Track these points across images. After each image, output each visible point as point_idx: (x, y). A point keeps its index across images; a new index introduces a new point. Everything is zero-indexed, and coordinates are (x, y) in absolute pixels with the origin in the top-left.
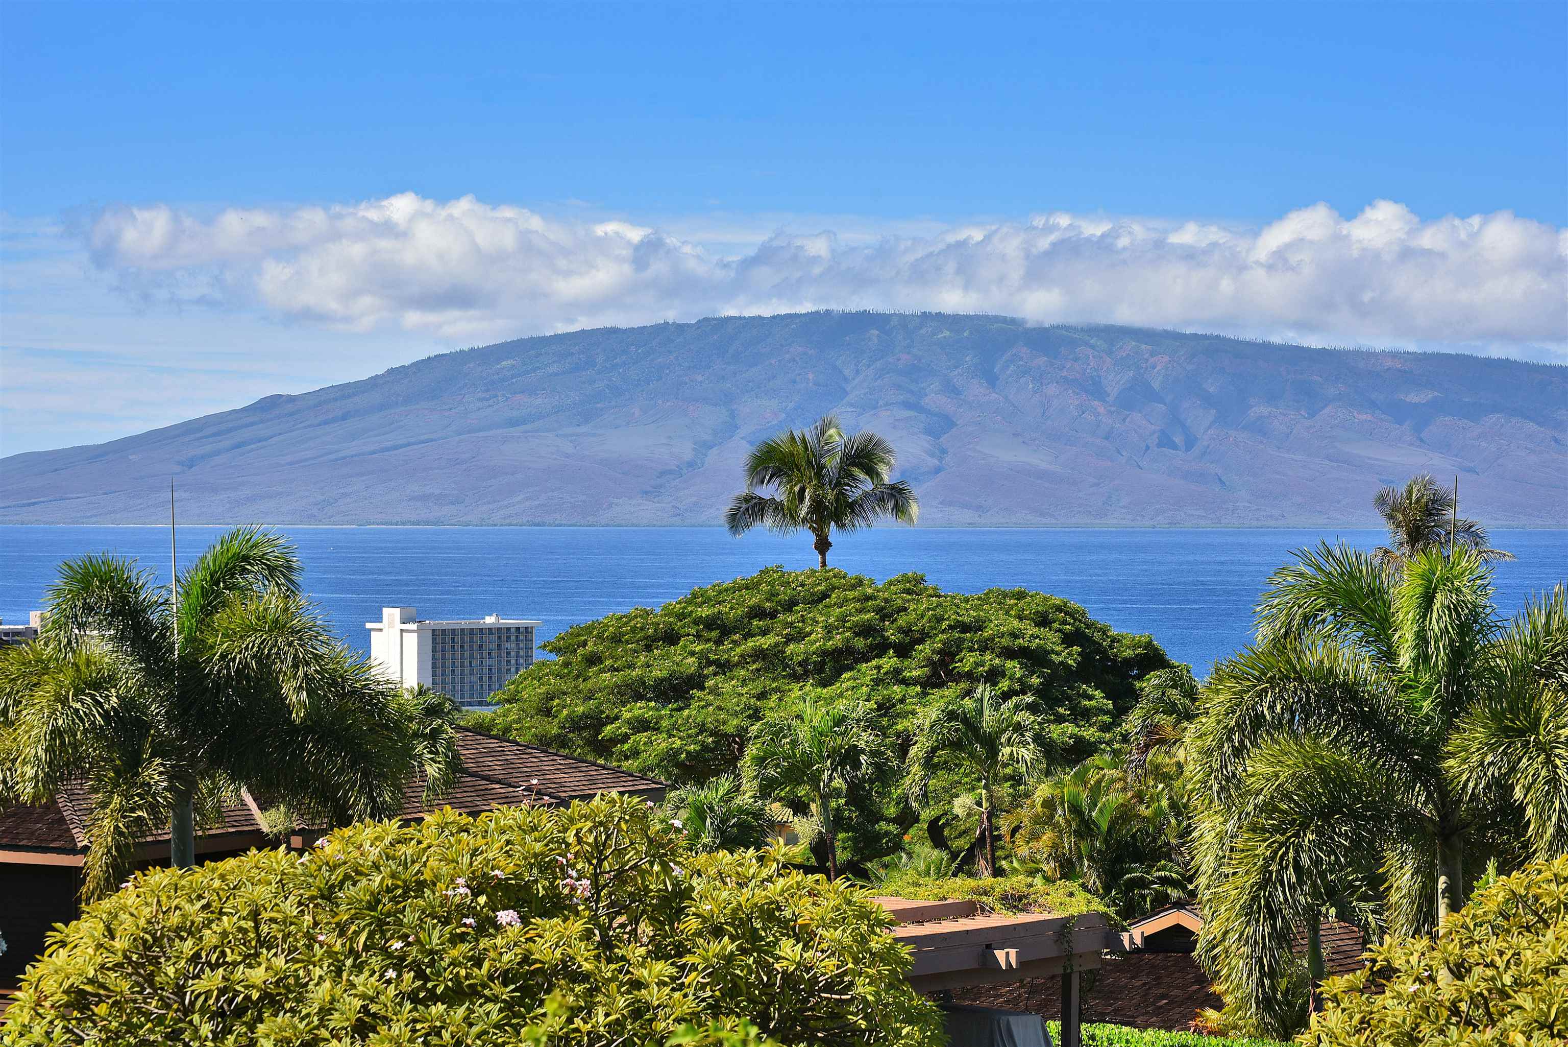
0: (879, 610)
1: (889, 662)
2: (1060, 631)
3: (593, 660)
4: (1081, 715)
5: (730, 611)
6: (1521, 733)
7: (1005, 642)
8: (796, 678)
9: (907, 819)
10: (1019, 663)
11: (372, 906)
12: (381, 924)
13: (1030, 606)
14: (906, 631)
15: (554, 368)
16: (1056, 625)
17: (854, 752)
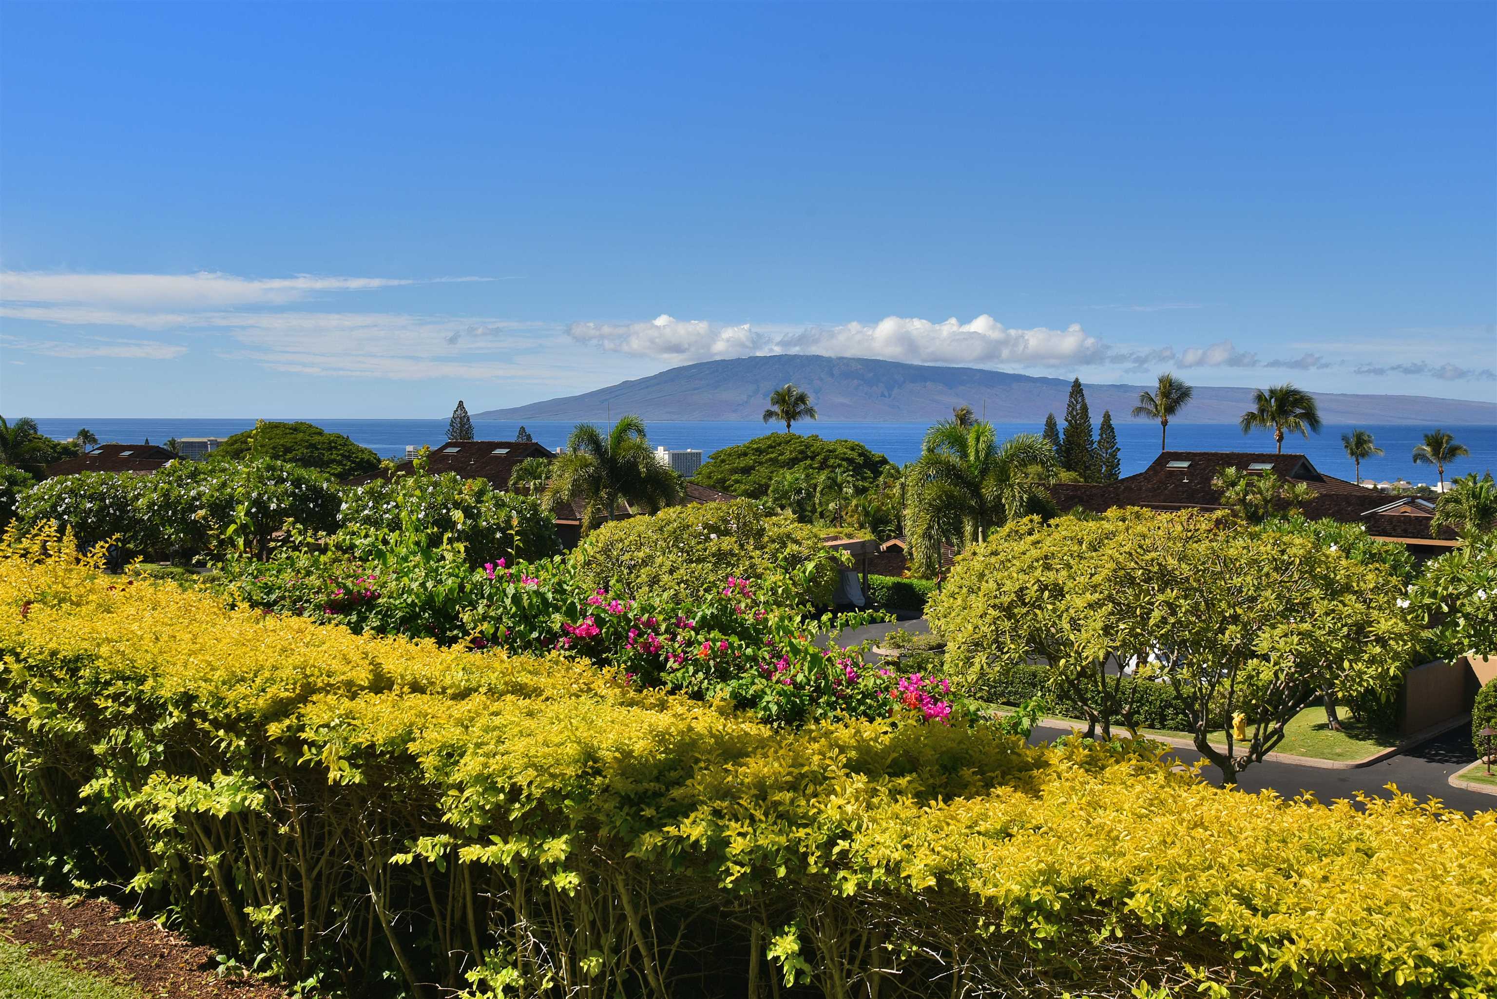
0: (806, 446)
1: (808, 462)
2: (858, 452)
3: (723, 461)
4: (864, 479)
5: (762, 446)
6: (1004, 481)
7: (842, 455)
8: (782, 467)
9: (814, 511)
10: (847, 462)
11: (674, 532)
12: (677, 538)
13: (849, 445)
14: (813, 452)
16: (856, 450)
17: (801, 489)
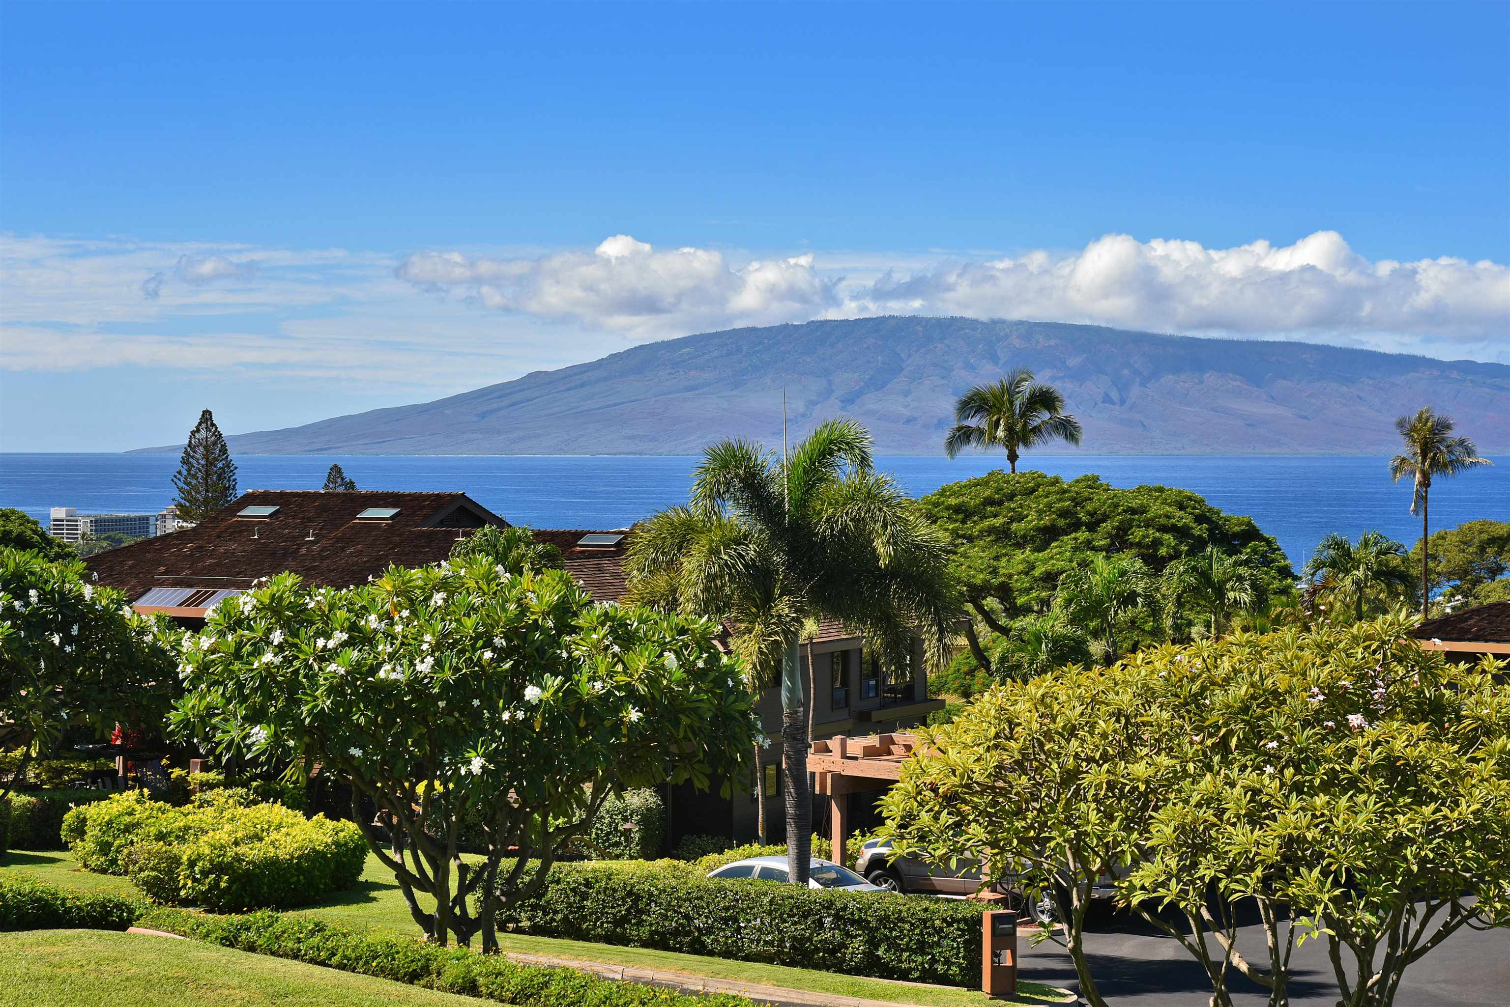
0: (1073, 500)
1: (1083, 535)
2: (1192, 514)
5: (971, 500)
7: (1163, 521)
8: (1019, 546)
10: (1173, 536)
13: (1174, 497)
14: (1092, 514)
15: (716, 354)
16: (1189, 510)
17: (1133, 595)
